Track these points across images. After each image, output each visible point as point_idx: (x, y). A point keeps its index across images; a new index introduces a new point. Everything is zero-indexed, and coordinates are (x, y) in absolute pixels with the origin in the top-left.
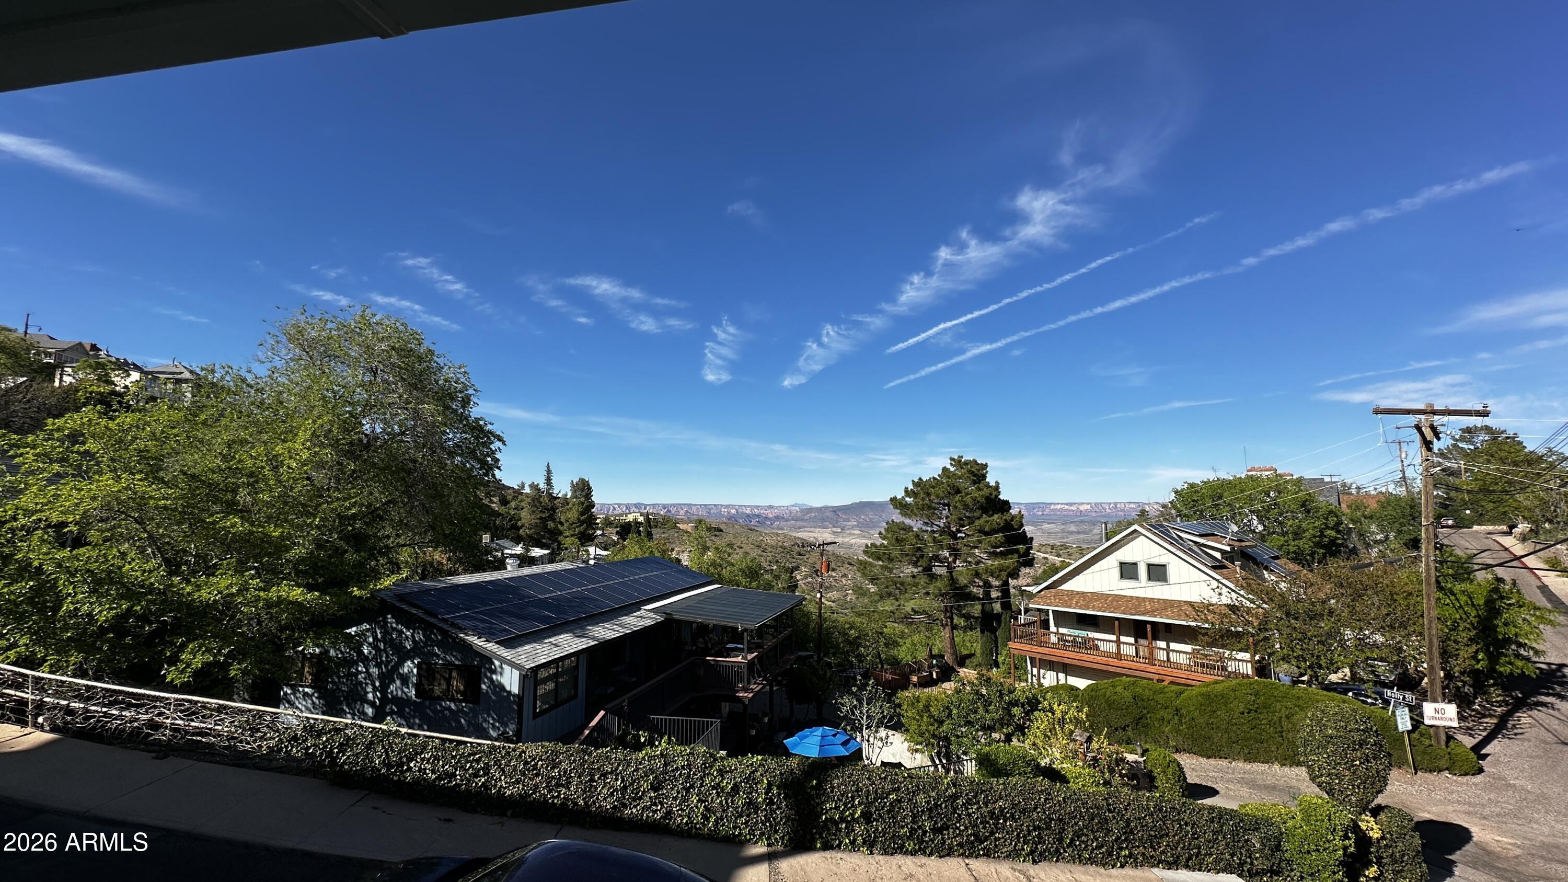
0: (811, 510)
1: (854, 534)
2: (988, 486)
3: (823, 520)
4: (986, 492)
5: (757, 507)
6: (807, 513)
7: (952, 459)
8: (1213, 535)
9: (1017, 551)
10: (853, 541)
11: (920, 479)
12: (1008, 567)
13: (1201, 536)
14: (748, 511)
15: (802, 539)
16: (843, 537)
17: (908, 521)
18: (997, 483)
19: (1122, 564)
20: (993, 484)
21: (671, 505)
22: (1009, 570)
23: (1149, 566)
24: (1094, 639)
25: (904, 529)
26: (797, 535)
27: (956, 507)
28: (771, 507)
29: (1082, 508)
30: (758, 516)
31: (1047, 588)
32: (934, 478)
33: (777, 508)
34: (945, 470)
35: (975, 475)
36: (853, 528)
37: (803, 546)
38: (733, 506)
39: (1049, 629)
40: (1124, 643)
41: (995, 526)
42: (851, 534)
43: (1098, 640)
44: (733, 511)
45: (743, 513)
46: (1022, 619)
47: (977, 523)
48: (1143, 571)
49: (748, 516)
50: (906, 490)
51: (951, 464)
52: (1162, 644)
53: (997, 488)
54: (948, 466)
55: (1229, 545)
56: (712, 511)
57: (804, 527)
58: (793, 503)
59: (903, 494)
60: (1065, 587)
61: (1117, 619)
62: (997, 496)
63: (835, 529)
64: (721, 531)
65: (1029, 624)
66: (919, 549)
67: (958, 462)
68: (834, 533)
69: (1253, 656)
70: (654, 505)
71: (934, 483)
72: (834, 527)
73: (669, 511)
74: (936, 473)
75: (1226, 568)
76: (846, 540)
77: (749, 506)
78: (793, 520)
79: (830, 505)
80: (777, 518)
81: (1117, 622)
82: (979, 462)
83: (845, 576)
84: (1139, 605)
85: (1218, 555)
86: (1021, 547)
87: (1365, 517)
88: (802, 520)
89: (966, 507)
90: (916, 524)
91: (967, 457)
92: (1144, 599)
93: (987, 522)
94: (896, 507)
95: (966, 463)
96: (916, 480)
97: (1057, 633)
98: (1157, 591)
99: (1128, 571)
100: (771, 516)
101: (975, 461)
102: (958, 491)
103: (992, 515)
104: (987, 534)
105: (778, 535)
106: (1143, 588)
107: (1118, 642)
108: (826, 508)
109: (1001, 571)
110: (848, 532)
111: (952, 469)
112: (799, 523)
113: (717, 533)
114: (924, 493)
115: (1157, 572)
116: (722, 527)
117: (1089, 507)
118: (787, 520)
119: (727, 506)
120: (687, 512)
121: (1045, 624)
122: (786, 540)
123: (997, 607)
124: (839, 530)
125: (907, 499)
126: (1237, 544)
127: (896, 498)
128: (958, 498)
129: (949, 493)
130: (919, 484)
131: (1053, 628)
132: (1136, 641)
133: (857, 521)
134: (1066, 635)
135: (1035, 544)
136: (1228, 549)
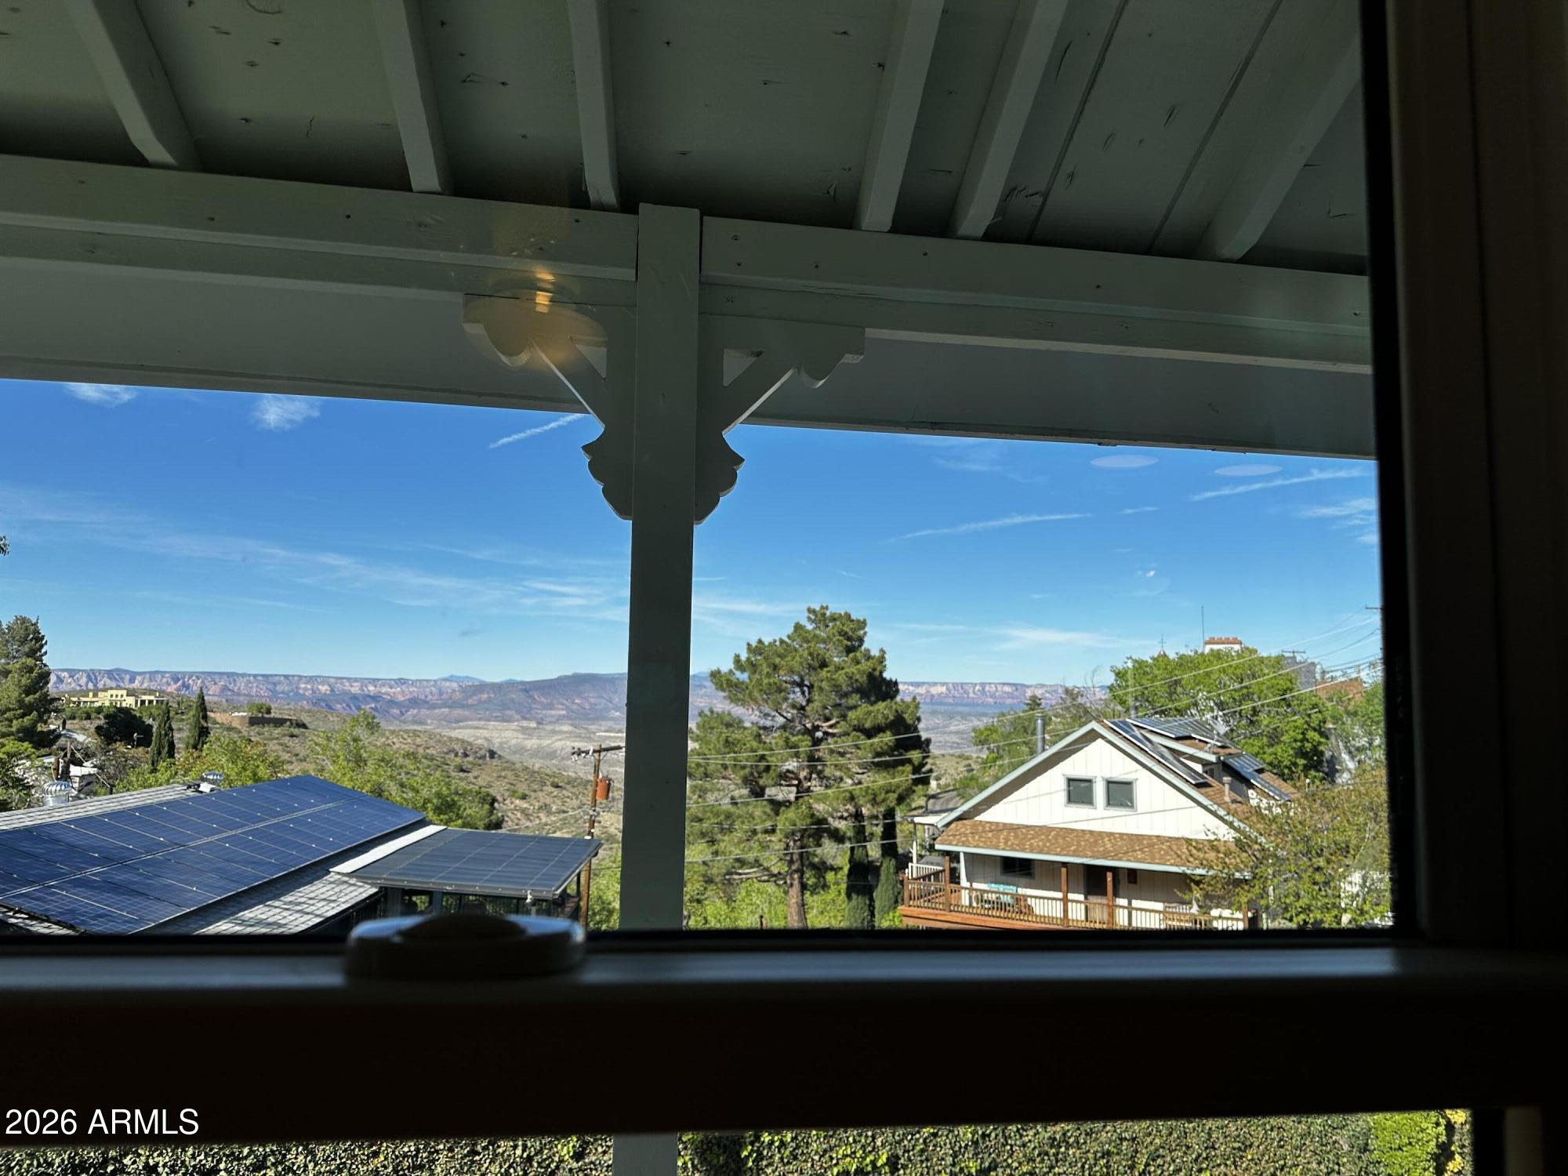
0: (482, 687)
1: (560, 732)
2: (869, 657)
3: (504, 706)
4: (865, 666)
5: (374, 681)
6: (474, 694)
7: (810, 610)
8: (1190, 738)
9: (909, 761)
10: (559, 744)
11: (760, 641)
12: (898, 787)
13: (1177, 739)
14: (355, 689)
15: (463, 741)
16: (540, 737)
17: (738, 711)
18: (883, 651)
19: (1070, 781)
20: (875, 652)
21: (191, 675)
22: (899, 791)
23: (1109, 783)
24: (1025, 897)
25: (728, 725)
26: (455, 734)
27: (821, 689)
28: (401, 682)
29: (934, 690)
30: (375, 698)
31: (959, 818)
32: (782, 642)
33: (414, 683)
34: (798, 627)
35: (849, 639)
36: (559, 720)
37: (466, 755)
38: (325, 680)
39: (959, 883)
40: (1073, 901)
41: (880, 720)
42: (554, 732)
43: (1031, 897)
44: (324, 689)
45: (345, 693)
46: (914, 869)
47: (852, 715)
48: (1099, 792)
49: (355, 697)
50: (737, 660)
51: (809, 619)
52: (1123, 902)
53: (881, 660)
54: (804, 622)
55: (1214, 753)
56: (279, 688)
57: (466, 719)
58: (446, 675)
59: (732, 666)
60: (984, 817)
61: (1065, 864)
62: (881, 673)
63: (525, 723)
64: (304, 726)
65: (925, 877)
66: (762, 758)
67: (820, 617)
68: (524, 730)
69: (1245, 915)
70: (152, 675)
71: (784, 649)
72: (524, 718)
73: (187, 687)
74: (784, 632)
75: (1209, 786)
76: (546, 742)
77: (356, 680)
78: (444, 705)
79: (519, 678)
80: (414, 702)
81: (1064, 870)
82: (853, 617)
83: (545, 807)
84: (1096, 842)
85: (1198, 768)
86: (915, 755)
87: (1348, 713)
88: (463, 707)
89: (836, 688)
90: (749, 716)
91: (836, 607)
92: (1101, 835)
93: (869, 713)
94: (720, 687)
95: (833, 619)
96: (754, 644)
97: (971, 889)
98: (1118, 822)
99: (1079, 791)
100: (401, 698)
101: (848, 616)
102: (824, 665)
103: (875, 702)
104: (869, 734)
105: (416, 734)
106: (1099, 818)
107: (1065, 901)
108: (511, 684)
109: (887, 792)
110: (549, 727)
111: (810, 627)
112: (457, 712)
113: (296, 731)
114: (768, 666)
115: (1120, 793)
116: (305, 718)
117: (944, 689)
118: (434, 707)
119: (311, 679)
120: (225, 688)
121: (954, 878)
122: (432, 743)
123: (874, 851)
124: (533, 725)
125: (738, 674)
126: (1221, 751)
127: (719, 672)
128: (824, 673)
129: (810, 666)
130: (758, 649)
131: (964, 882)
132: (1086, 898)
133: (567, 708)
134: (987, 892)
135: (934, 749)
136: (1213, 758)
